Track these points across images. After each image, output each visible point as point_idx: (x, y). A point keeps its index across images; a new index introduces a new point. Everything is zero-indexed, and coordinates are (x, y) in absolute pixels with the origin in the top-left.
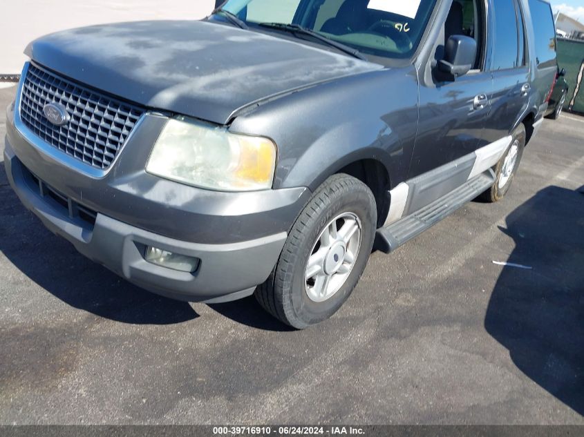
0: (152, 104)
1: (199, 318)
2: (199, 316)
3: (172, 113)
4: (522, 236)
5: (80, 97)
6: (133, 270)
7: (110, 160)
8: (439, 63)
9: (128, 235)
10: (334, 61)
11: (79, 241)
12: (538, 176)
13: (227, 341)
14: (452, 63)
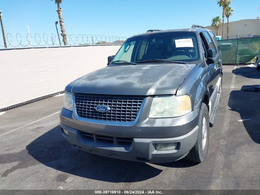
0: (148, 94)
1: (163, 171)
2: (162, 171)
3: (153, 96)
4: (239, 110)
5: (113, 100)
6: (153, 155)
7: (135, 118)
8: (208, 59)
9: (150, 142)
10: (183, 67)
11: (125, 152)
12: (225, 89)
13: (180, 175)
14: (212, 58)
